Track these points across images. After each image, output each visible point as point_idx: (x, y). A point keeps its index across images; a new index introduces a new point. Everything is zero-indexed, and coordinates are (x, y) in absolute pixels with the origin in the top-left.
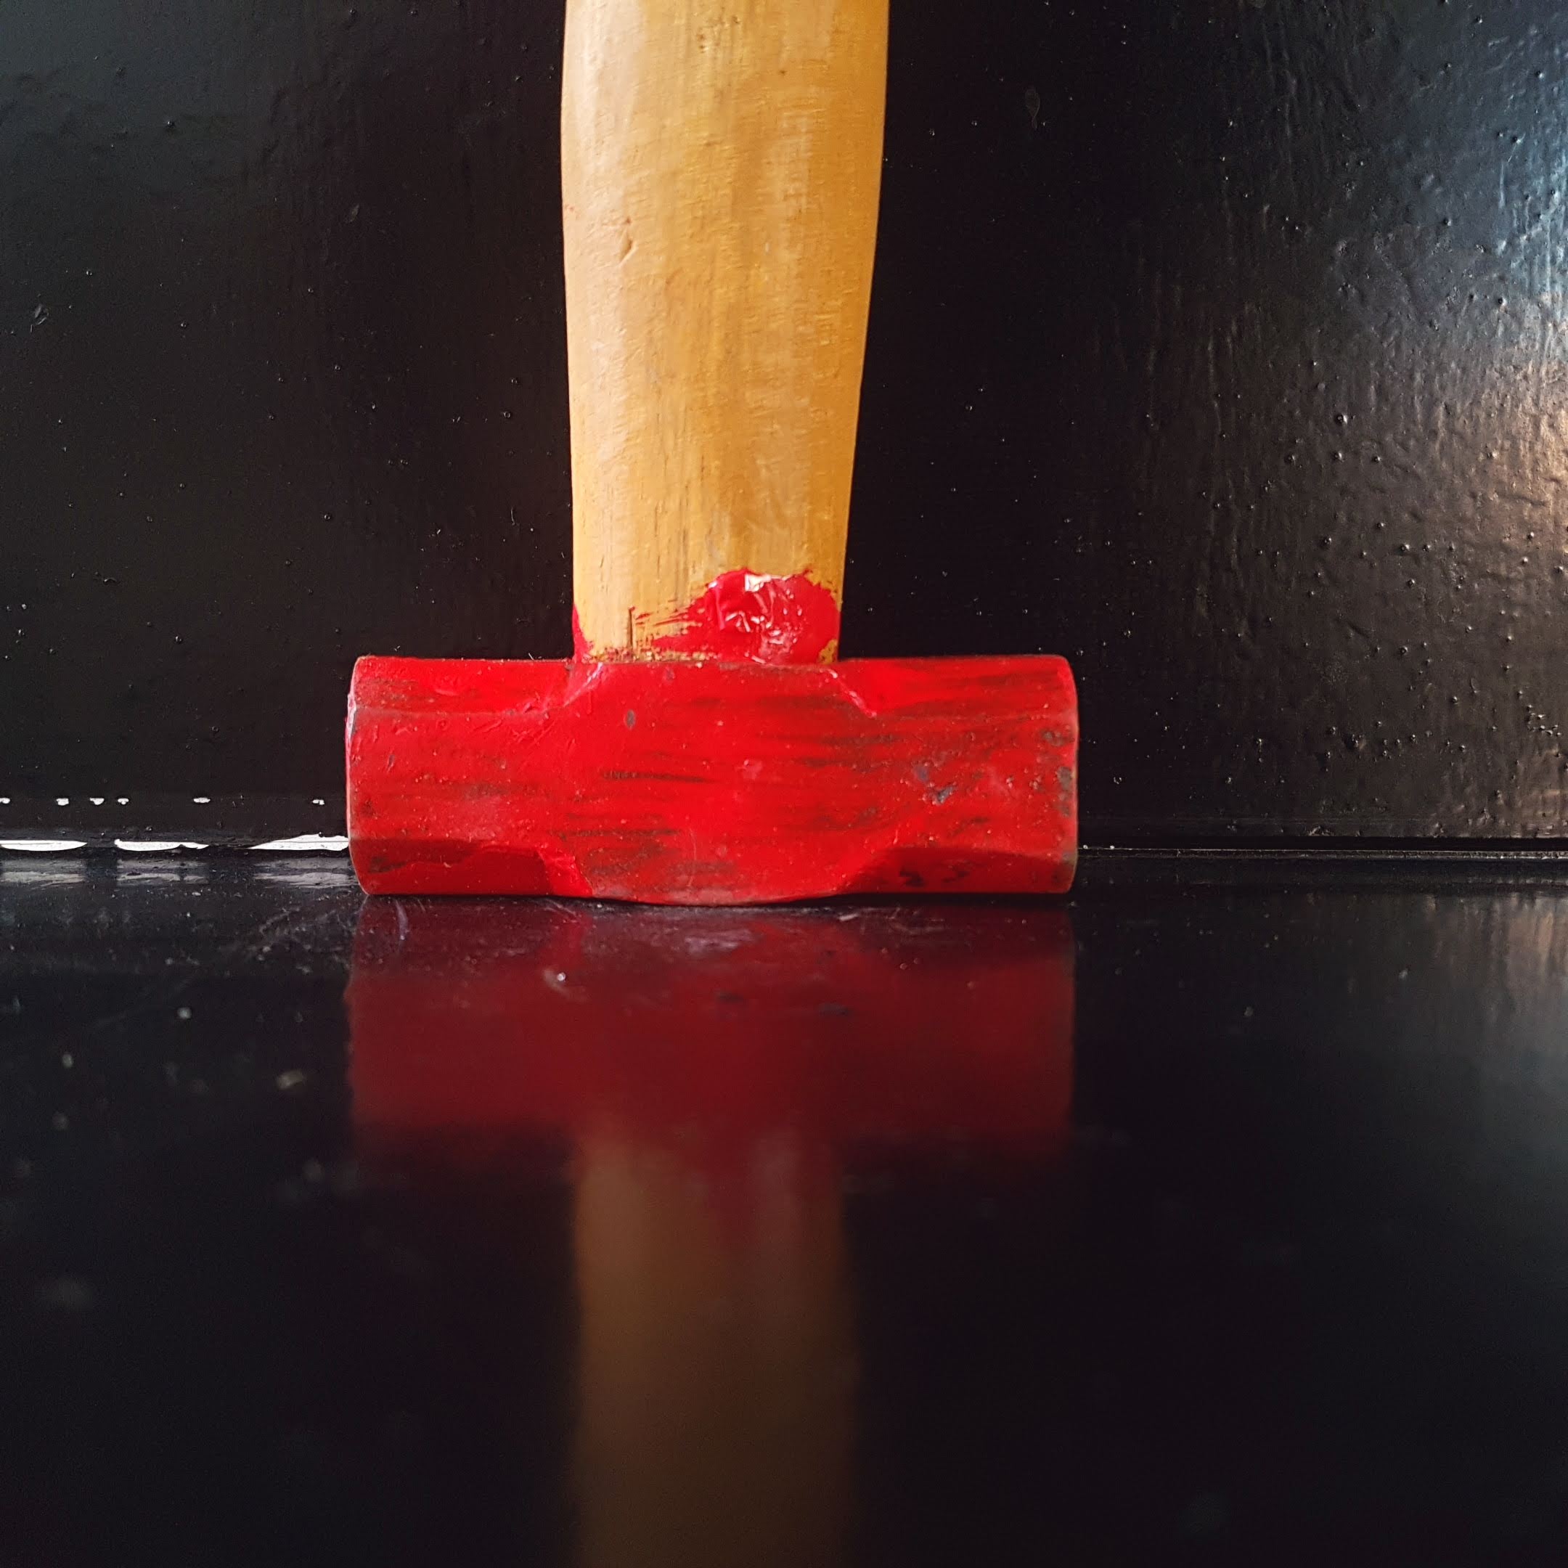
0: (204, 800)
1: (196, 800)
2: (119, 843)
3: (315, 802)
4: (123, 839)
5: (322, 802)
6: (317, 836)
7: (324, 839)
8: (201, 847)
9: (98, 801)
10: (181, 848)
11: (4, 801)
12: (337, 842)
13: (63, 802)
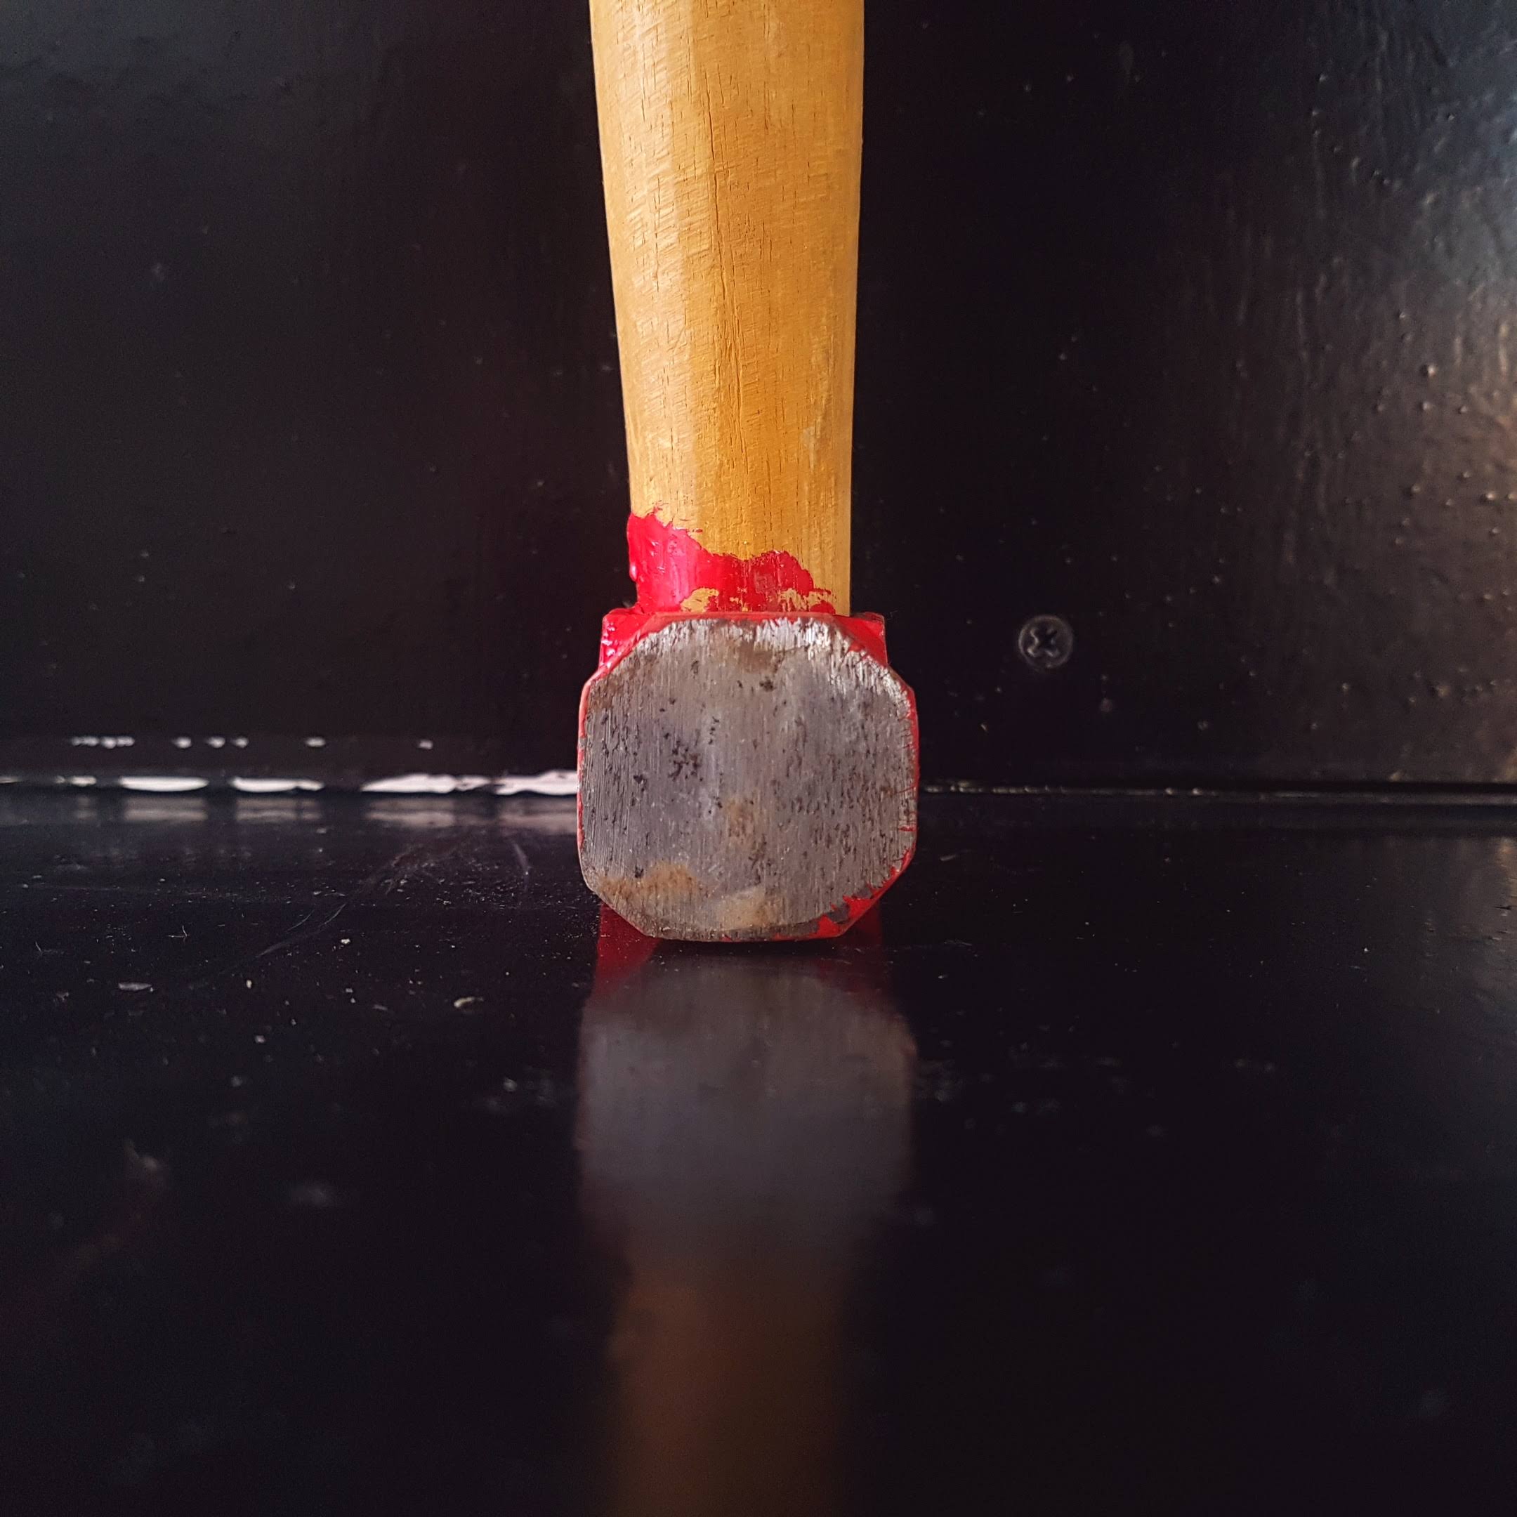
0: (318, 742)
1: (310, 743)
2: (237, 781)
3: (422, 744)
5: (428, 745)
6: (423, 777)
7: (432, 780)
8: (316, 786)
9: (218, 743)
10: (297, 787)
11: (128, 741)
12: (444, 784)
13: (184, 743)
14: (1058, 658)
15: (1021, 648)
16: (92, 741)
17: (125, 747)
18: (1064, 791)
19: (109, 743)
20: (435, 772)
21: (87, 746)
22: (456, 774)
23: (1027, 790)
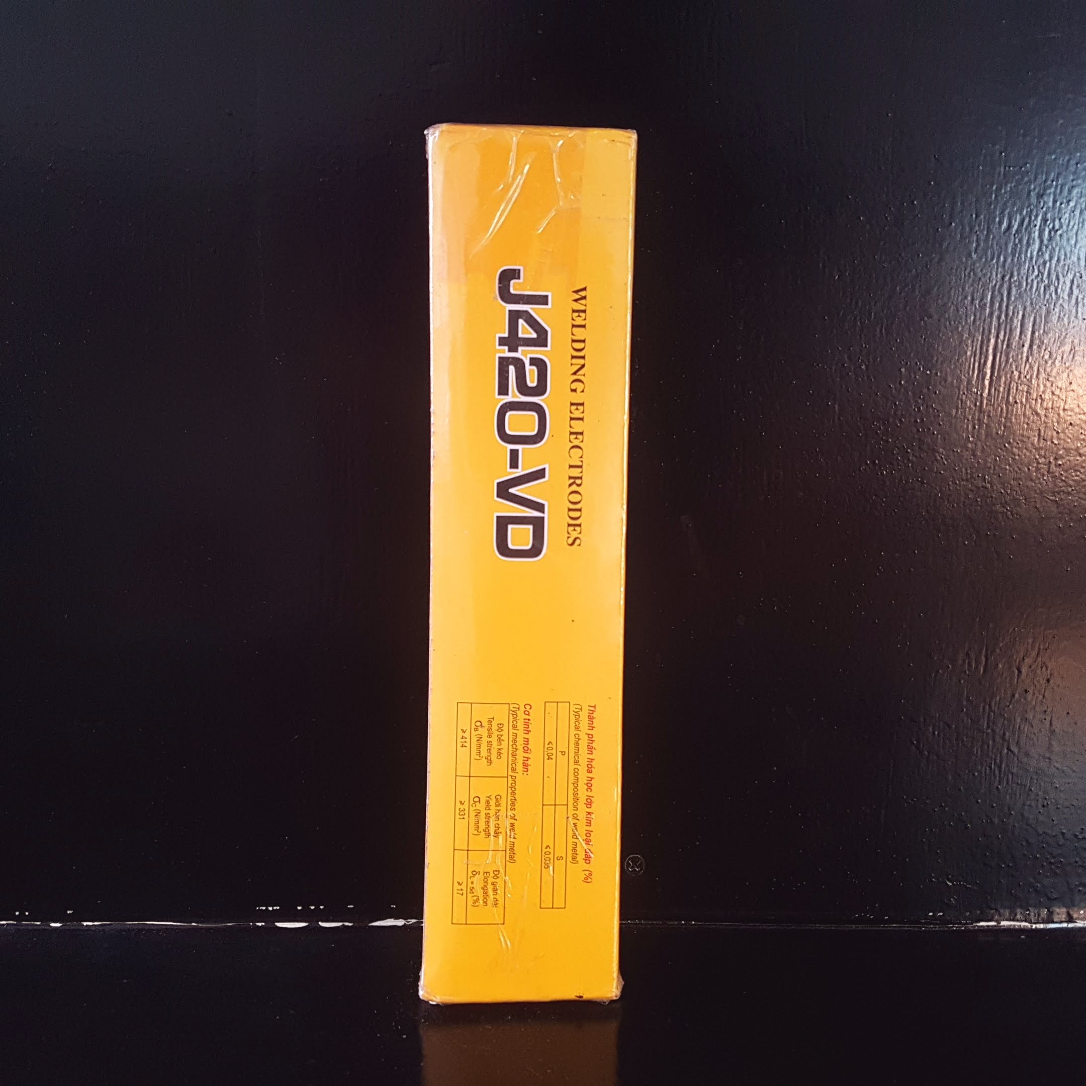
0: (352, 906)
1: (349, 906)
2: (320, 923)
3: (392, 906)
4: (322, 922)
5: (394, 906)
6: (392, 920)
7: (396, 920)
8: (351, 924)
9: (313, 908)
10: (343, 924)
11: (278, 908)
12: (400, 923)
13: (299, 908)
14: (639, 872)
15: (626, 868)
16: (264, 908)
17: (276, 909)
18: (643, 922)
19: (270, 909)
20: (397, 918)
21: (262, 909)
22: (405, 919)
23: (629, 921)
